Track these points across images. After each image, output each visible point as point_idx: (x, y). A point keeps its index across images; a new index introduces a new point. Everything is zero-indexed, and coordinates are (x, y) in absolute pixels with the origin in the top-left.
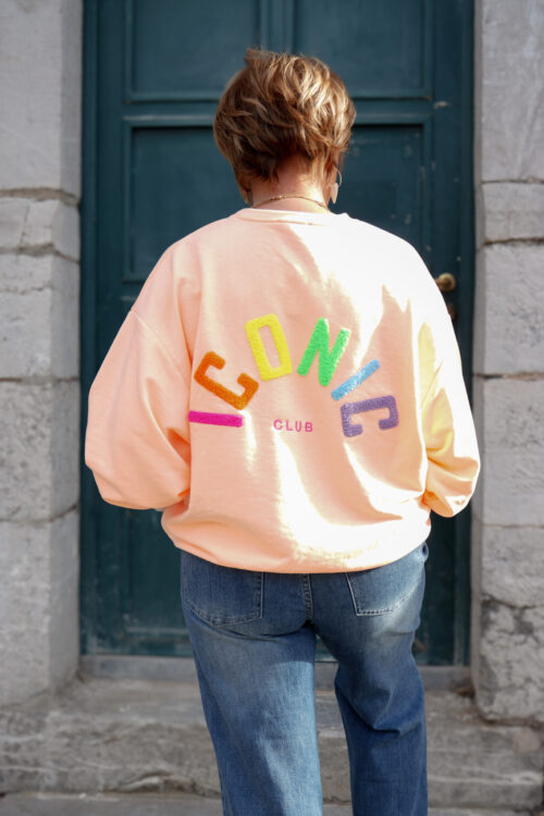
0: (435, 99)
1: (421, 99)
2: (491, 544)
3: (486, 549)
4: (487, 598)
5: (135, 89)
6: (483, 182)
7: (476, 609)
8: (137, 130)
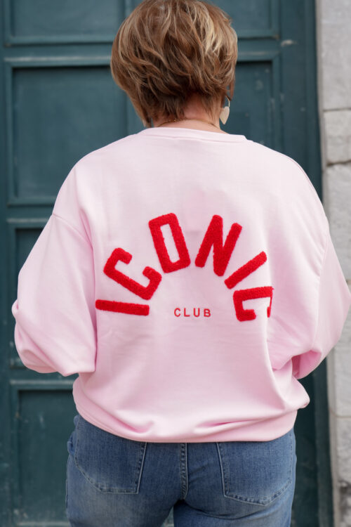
0: (281, 38)
1: (270, 38)
2: (345, 434)
3: (340, 439)
4: (344, 485)
5: (13, 33)
6: (325, 111)
7: (336, 495)
8: (16, 70)
